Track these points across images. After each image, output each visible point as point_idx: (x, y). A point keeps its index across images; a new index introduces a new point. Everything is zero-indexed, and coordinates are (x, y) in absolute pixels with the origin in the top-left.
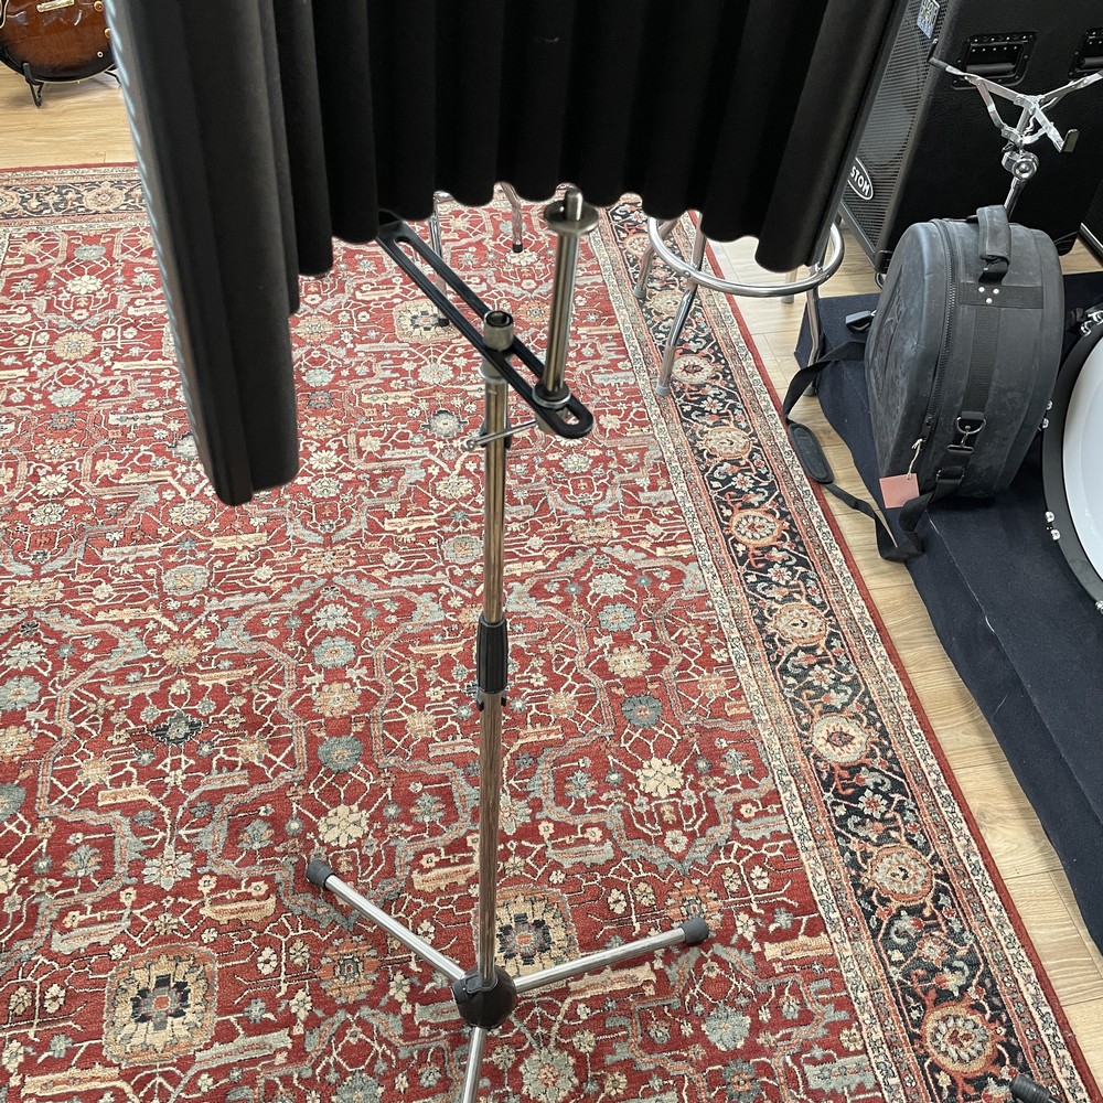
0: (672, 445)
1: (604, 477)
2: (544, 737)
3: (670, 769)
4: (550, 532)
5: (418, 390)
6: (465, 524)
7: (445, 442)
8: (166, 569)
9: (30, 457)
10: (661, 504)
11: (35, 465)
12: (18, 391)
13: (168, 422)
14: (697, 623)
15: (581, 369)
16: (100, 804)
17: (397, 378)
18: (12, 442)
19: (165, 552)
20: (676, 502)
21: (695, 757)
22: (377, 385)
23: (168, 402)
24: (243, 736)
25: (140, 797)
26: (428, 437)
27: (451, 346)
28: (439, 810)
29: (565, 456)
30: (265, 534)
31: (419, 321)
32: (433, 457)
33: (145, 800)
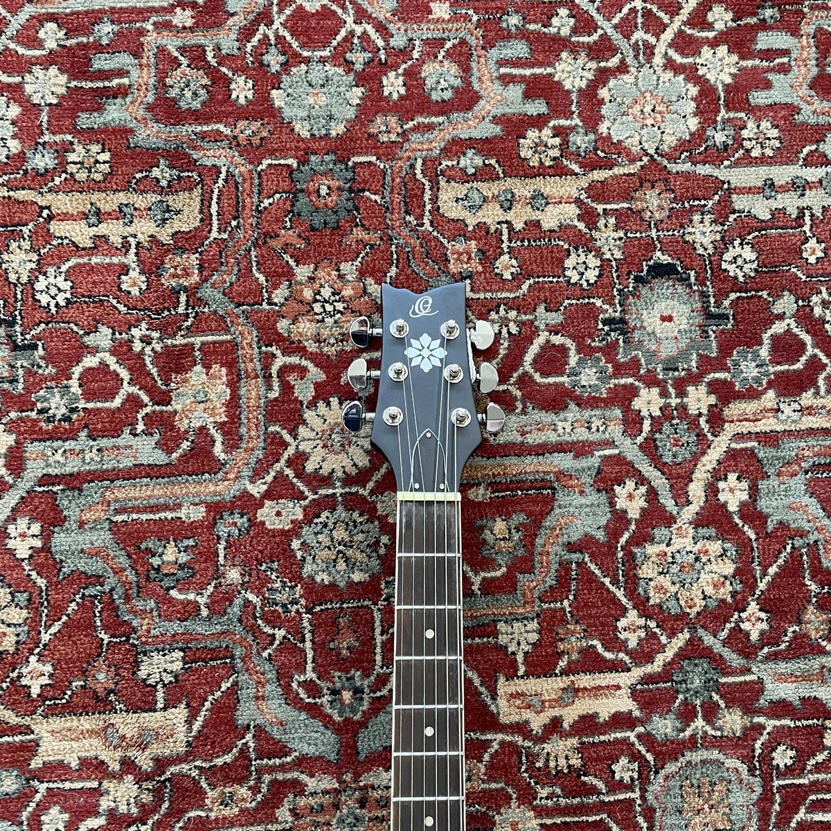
5: (599, 175)
7: (664, 394)
17: (539, 122)
22: (484, 146)
26: (619, 370)
30: (181, 712)
32: (630, 449)
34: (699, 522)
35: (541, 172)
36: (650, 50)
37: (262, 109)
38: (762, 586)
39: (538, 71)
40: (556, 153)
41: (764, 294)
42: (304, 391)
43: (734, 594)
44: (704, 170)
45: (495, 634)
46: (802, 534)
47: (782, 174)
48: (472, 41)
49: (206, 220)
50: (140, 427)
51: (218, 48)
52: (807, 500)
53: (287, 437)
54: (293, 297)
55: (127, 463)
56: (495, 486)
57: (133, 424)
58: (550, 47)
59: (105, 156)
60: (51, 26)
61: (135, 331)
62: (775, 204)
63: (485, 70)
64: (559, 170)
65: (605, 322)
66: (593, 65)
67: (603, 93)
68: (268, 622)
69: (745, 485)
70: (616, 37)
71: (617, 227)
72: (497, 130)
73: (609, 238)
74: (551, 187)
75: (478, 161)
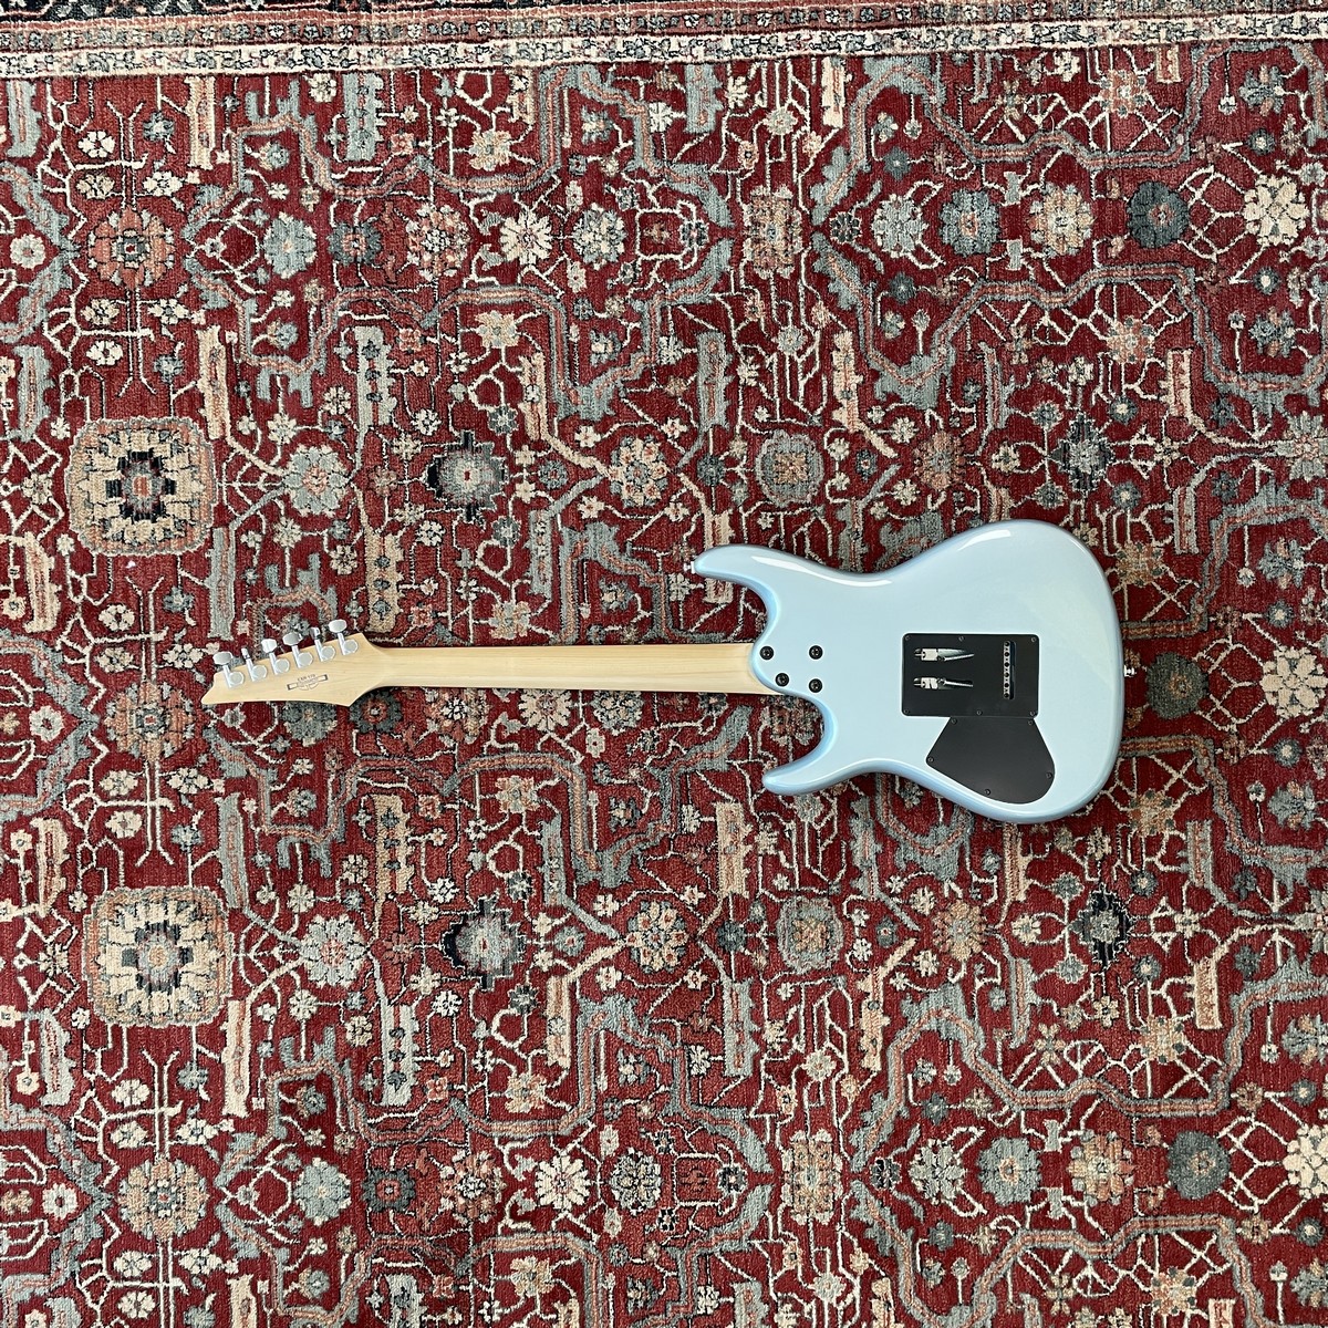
0: (567, 42)
1: (642, 189)
2: (1186, 380)
3: (1264, 195)
4: (768, 311)
5: (364, 519)
6: (732, 462)
7: (520, 480)
8: (784, 967)
9: (485, 1232)
10: (720, 94)
11: (508, 1221)
12: (295, 1285)
13: (413, 994)
14: (996, 89)
15: (325, 177)
16: (1219, 1025)
17: (325, 559)
18: (444, 1271)
19: (745, 970)
20: (718, 68)
21: (1247, 150)
22: (343, 599)
23: (356, 1000)
24: (1126, 831)
25: (1213, 970)
26: (503, 511)
27: (230, 440)
28: (1287, 545)
29: (577, 257)
30: (718, 806)
31: (142, 500)
32: (557, 506)
33: (1218, 964)
34: (608, 463)
35: (361, 560)
36: (271, 478)
37: (316, 753)
38: (651, 421)
39: (287, 559)
40: (348, 549)
41: (450, 407)
42: (515, 726)
43: (655, 441)
44: (360, 444)
45: (678, 602)
46: (617, 391)
47: (363, 387)
48: (266, 605)
49: (395, 791)
50: (536, 833)
51: (273, 783)
52: (594, 386)
53: (545, 738)
54: (449, 733)
55: (559, 841)
56: (580, 601)
57: (534, 837)
58: (271, 551)
59: (351, 858)
60: (258, 895)
61: (472, 837)
62: (386, 395)
63: (287, 598)
64: (361, 547)
65: (469, 519)
66: (283, 520)
67: (304, 513)
68: (665, 751)
69: (583, 428)
70: (262, 502)
71: (403, 508)
72: (331, 590)
73: (409, 515)
74: (372, 554)
75: (354, 604)
